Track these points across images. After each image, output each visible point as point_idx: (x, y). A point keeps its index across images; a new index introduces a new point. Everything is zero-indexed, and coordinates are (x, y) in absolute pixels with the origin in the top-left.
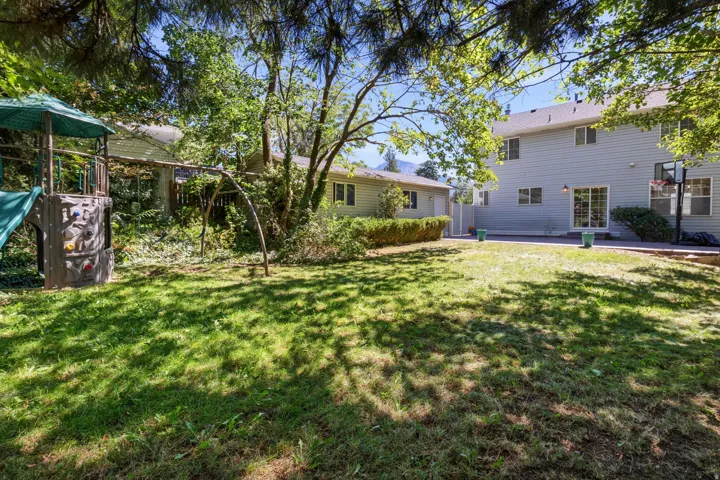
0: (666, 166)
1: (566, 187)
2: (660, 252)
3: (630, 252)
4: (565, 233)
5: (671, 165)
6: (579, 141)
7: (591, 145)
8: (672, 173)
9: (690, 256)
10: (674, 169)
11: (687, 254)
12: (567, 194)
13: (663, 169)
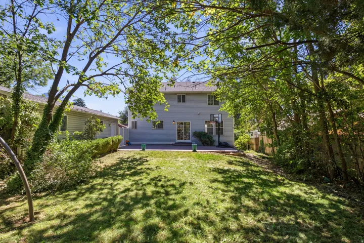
0: (215, 116)
1: (174, 121)
2: (222, 152)
3: (213, 153)
4: (174, 143)
5: (217, 115)
6: (179, 101)
7: (183, 103)
8: (217, 118)
9: (231, 153)
10: (218, 117)
11: (230, 152)
12: (175, 124)
13: (214, 117)
